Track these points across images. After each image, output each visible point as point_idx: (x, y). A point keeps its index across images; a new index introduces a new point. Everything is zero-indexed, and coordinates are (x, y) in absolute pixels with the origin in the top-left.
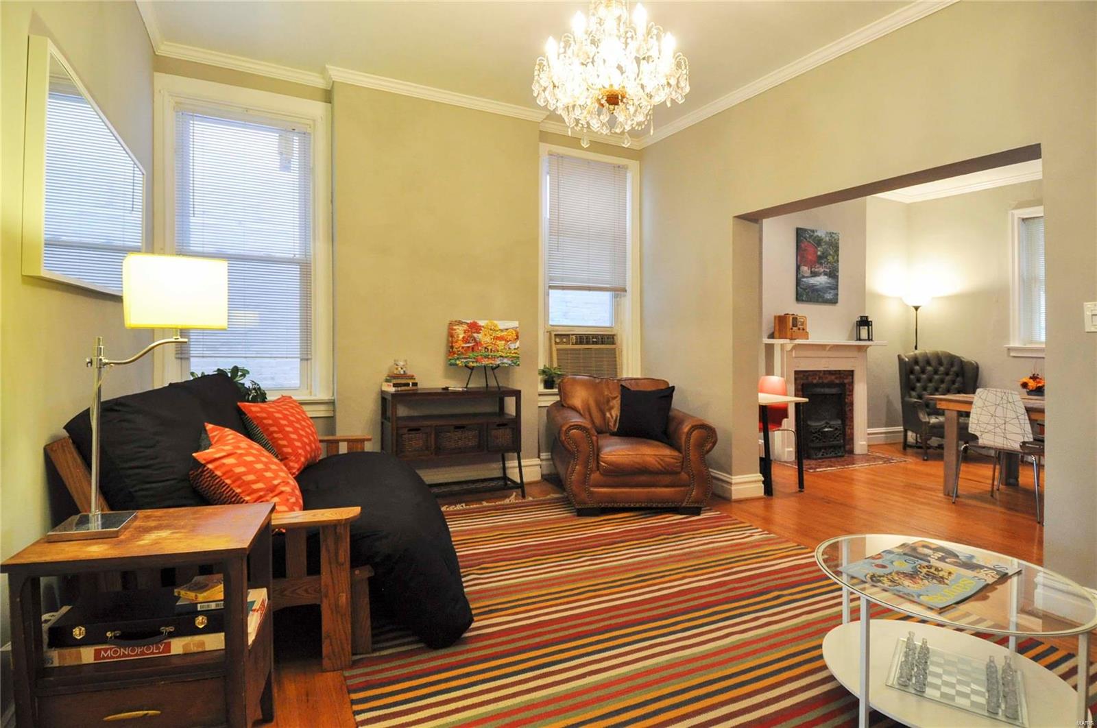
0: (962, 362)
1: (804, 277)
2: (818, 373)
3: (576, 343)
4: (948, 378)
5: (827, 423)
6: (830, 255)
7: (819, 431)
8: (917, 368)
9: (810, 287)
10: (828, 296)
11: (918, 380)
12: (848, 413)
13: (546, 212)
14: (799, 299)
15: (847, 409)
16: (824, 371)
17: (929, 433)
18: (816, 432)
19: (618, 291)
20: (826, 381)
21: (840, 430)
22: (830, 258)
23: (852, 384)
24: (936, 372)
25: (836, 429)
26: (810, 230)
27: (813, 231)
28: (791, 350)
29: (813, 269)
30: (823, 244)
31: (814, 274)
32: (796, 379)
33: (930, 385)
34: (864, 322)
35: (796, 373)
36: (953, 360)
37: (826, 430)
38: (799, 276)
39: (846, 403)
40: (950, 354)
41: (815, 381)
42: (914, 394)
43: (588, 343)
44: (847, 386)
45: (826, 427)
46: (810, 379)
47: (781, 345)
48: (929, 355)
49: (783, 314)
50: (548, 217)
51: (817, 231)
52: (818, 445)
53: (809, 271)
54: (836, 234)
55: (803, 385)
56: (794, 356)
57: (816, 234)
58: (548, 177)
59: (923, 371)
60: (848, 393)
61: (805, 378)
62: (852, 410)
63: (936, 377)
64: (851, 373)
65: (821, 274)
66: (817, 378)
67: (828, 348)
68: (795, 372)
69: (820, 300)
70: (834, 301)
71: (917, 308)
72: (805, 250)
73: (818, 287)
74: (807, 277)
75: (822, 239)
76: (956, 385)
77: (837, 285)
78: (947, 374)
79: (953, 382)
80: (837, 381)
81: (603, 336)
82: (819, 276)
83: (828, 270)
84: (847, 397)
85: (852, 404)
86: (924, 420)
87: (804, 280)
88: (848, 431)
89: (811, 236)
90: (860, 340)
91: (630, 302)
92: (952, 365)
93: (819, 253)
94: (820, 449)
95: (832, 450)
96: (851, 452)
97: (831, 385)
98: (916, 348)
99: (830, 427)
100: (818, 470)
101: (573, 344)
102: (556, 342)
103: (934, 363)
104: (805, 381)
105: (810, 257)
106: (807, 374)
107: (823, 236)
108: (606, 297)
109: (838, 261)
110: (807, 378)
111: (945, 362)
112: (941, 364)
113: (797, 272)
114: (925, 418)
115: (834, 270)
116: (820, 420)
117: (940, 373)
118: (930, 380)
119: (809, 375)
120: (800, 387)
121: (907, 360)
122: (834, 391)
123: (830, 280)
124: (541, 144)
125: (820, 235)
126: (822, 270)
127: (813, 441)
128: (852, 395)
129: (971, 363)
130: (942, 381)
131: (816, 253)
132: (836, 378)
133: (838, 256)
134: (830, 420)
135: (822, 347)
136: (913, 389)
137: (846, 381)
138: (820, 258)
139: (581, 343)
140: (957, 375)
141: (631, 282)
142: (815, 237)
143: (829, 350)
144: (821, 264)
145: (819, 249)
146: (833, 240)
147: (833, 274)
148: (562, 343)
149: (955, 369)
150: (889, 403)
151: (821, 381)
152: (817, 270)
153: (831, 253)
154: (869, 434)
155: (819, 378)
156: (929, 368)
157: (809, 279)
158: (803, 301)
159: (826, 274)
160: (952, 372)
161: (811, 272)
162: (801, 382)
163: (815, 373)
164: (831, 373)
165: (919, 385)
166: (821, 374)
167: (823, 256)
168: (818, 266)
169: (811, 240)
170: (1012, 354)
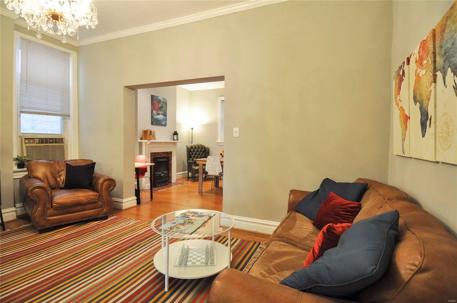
0: (205, 147)
1: (154, 115)
3: (39, 143)
4: (201, 153)
5: (162, 172)
6: (164, 107)
7: (159, 176)
8: (192, 150)
9: (156, 119)
10: (163, 123)
11: (192, 154)
12: (170, 168)
13: (18, 69)
14: (152, 123)
15: (169, 166)
16: (162, 152)
17: (195, 172)
18: (158, 177)
19: (65, 116)
20: (162, 156)
21: (167, 175)
22: (164, 108)
23: (171, 157)
24: (197, 151)
25: (166, 174)
26: (156, 96)
27: (158, 97)
28: (149, 145)
29: (158, 112)
30: (161, 102)
31: (158, 114)
32: (151, 156)
33: (196, 156)
34: (176, 133)
35: (151, 153)
36: (203, 147)
37: (162, 175)
38: (152, 114)
39: (169, 164)
40: (201, 145)
41: (158, 157)
42: (191, 159)
43: (46, 143)
44: (170, 158)
45: (162, 174)
46: (156, 156)
47: (145, 142)
48: (196, 145)
49: (146, 130)
50: (20, 73)
52: (159, 181)
53: (156, 113)
54: (166, 99)
55: (154, 158)
56: (150, 147)
58: (20, 50)
59: (194, 151)
60: (170, 160)
61: (154, 155)
62: (171, 167)
63: (198, 153)
64: (171, 153)
66: (159, 155)
67: (163, 143)
69: (160, 125)
70: (165, 125)
71: (192, 129)
72: (155, 104)
73: (159, 119)
74: (155, 115)
76: (203, 155)
77: (166, 119)
78: (201, 151)
79: (202, 154)
80: (166, 156)
81: (56, 139)
82: (160, 115)
83: (163, 113)
84: (170, 162)
85: (171, 164)
86: (194, 168)
87: (154, 116)
88: (170, 175)
89: (157, 99)
90: (174, 140)
91: (72, 122)
92: (202, 149)
93: (160, 106)
94: (159, 183)
95: (164, 182)
96: (171, 182)
97: (164, 158)
98: (192, 143)
99: (163, 174)
100: (159, 191)
101: (37, 143)
102: (25, 142)
103: (197, 148)
104: (154, 157)
105: (157, 107)
106: (155, 154)
107: (161, 99)
108: (58, 119)
109: (167, 110)
110: (155, 156)
111: (200, 147)
112: (199, 148)
113: (152, 113)
115: (165, 113)
116: (159, 172)
117: (199, 151)
118: (196, 154)
120: (152, 159)
121: (189, 147)
122: (165, 160)
123: (164, 117)
124: (15, 31)
125: (160, 99)
126: (161, 113)
127: (157, 180)
128: (171, 161)
129: (207, 148)
130: (199, 154)
131: (159, 106)
132: (166, 155)
133: (167, 108)
134: (164, 171)
135: (161, 143)
136: (191, 157)
137: (169, 156)
138: (160, 108)
139: (42, 143)
140: (204, 152)
141: (73, 111)
142: (158, 99)
143: (163, 144)
144: (161, 110)
145: (160, 104)
146: (165, 101)
147: (165, 115)
148: (29, 143)
149: (203, 150)
150: (183, 162)
151: (160, 156)
152: (159, 112)
153: (164, 106)
154: (177, 175)
155: (160, 155)
156: (196, 150)
157: (156, 116)
158: (154, 125)
159: (162, 115)
160: (202, 151)
161: (157, 113)
162: (153, 157)
163: (158, 153)
164: (164, 153)
165: (192, 156)
166: (161, 154)
167: (161, 107)
168: (159, 111)
169: (157, 100)
170: (218, 144)
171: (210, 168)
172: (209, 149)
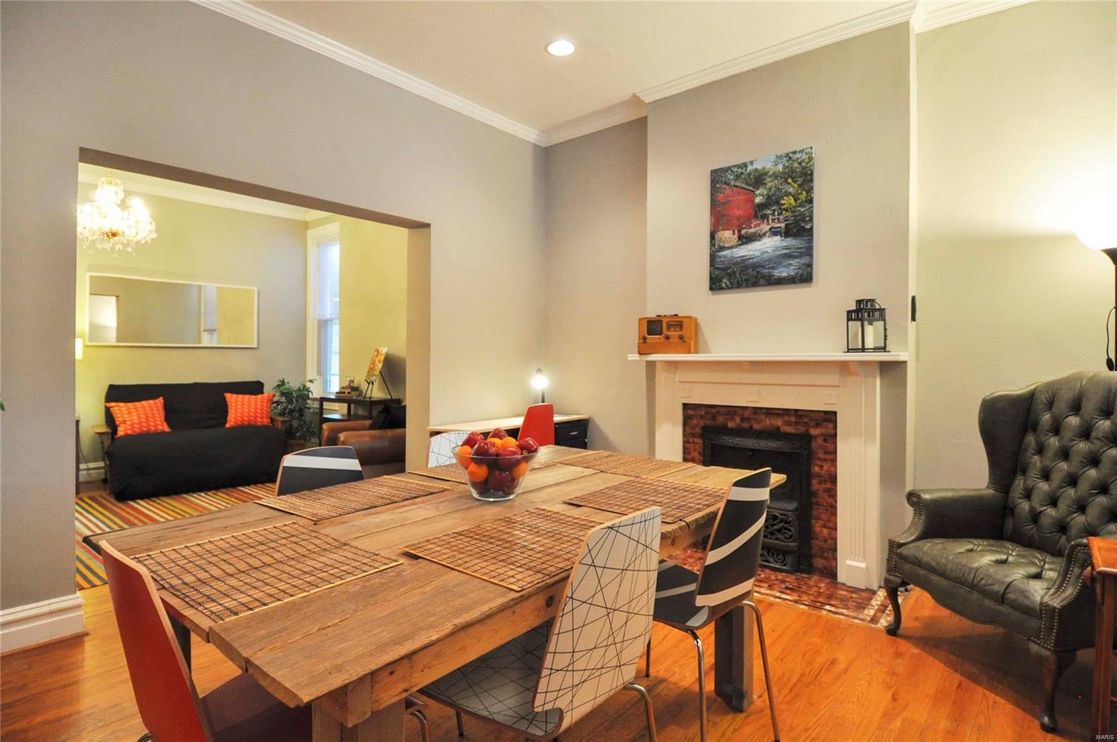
1: (722, 249)
2: (740, 412)
6: (787, 194)
11: (1039, 449)
14: (714, 285)
16: (755, 408)
20: (756, 427)
22: (786, 201)
24: (1086, 432)
26: (734, 166)
27: (745, 165)
29: (743, 232)
30: (768, 180)
31: (745, 240)
32: (685, 417)
34: (863, 311)
38: (715, 249)
41: (731, 425)
44: (819, 441)
46: (720, 418)
51: (752, 163)
53: (736, 236)
54: (802, 151)
55: (704, 428)
57: (750, 168)
60: (822, 456)
61: (709, 416)
63: (1084, 446)
64: (830, 418)
65: (764, 234)
66: (738, 420)
68: (685, 406)
69: (763, 281)
72: (728, 202)
74: (732, 247)
75: (766, 174)
82: (759, 240)
83: (783, 225)
84: (819, 463)
85: (834, 477)
89: (737, 177)
93: (758, 200)
97: (774, 434)
104: (709, 423)
105: (737, 213)
106: (715, 411)
107: (768, 166)
109: (811, 201)
110: (714, 418)
113: (710, 243)
115: (796, 222)
119: (718, 412)
120: (698, 430)
122: (780, 446)
125: (759, 167)
126: (765, 227)
128: (832, 461)
131: (752, 200)
132: (788, 423)
133: (809, 191)
137: (815, 432)
138: (762, 206)
142: (749, 174)
144: (764, 217)
145: (758, 192)
146: (796, 165)
147: (797, 228)
151: (746, 425)
152: (752, 230)
153: (793, 190)
155: (742, 419)
158: (723, 289)
159: (777, 233)
161: (740, 237)
162: (702, 423)
163: (731, 411)
164: (770, 412)
166: (747, 414)
167: (771, 201)
168: (755, 222)
169: (738, 184)
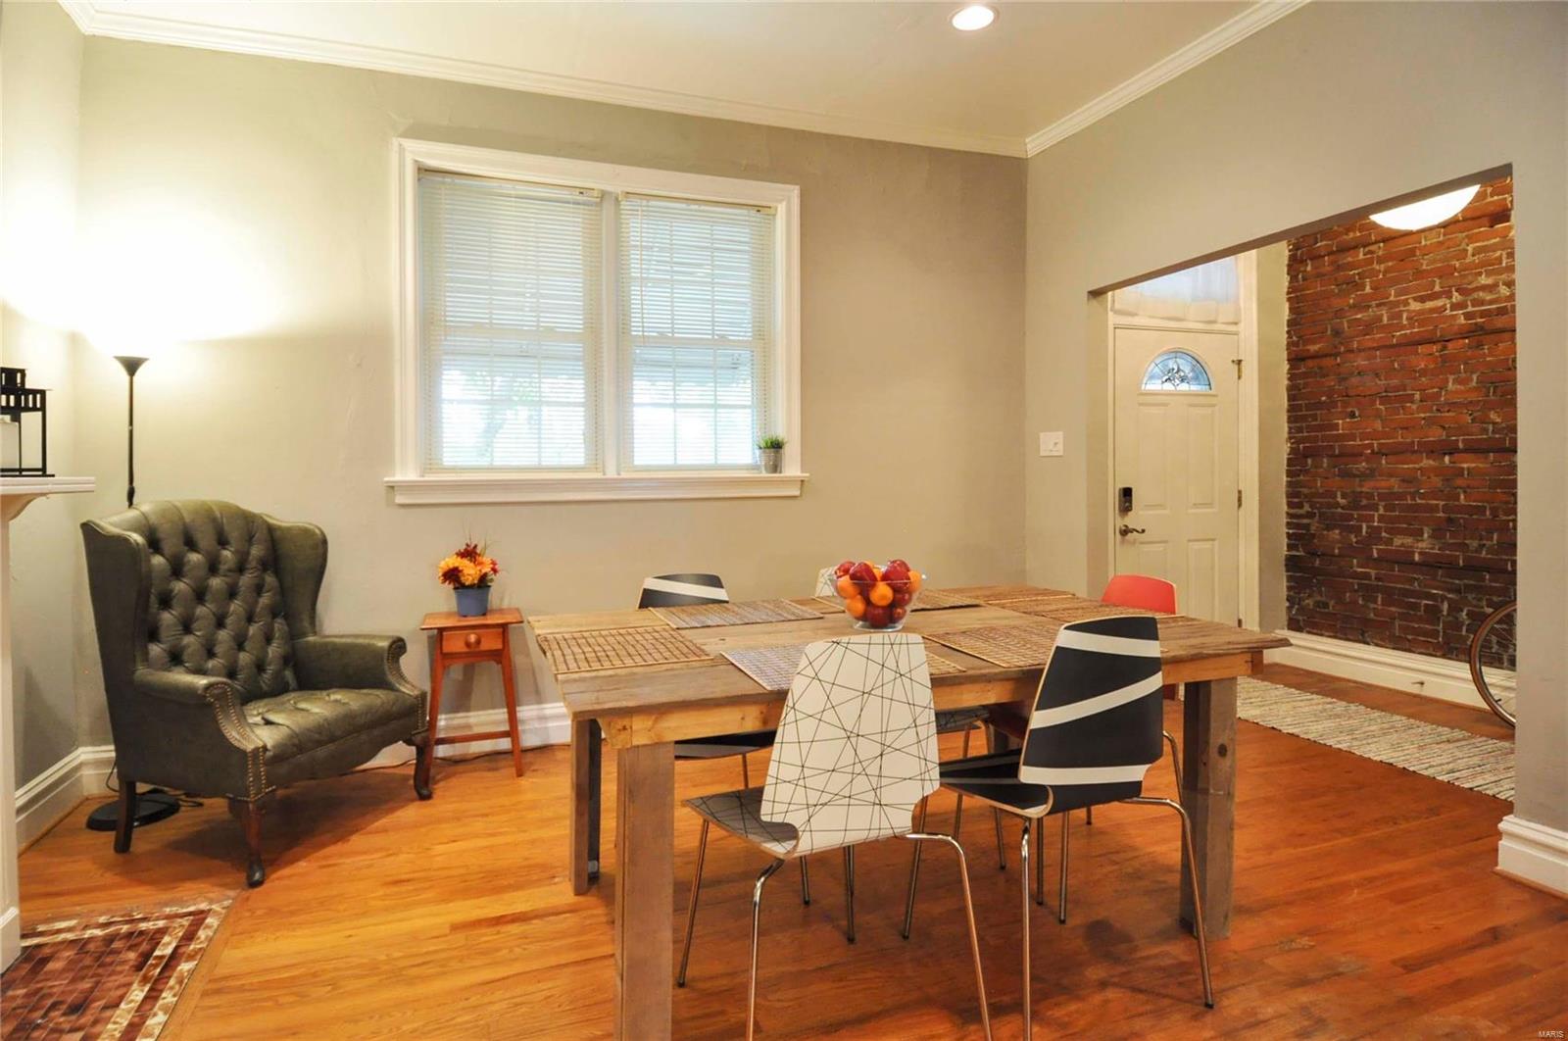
0: (271, 530)
4: (246, 580)
11: (166, 602)
17: (269, 785)
24: (213, 568)
33: (200, 610)
36: (251, 526)
40: (238, 508)
42: (155, 650)
48: (183, 516)
59: (177, 570)
63: (216, 582)
71: (132, 366)
76: (265, 600)
78: (241, 569)
79: (259, 589)
86: (250, 747)
92: (250, 539)
103: (205, 540)
111: (234, 535)
114: (247, 739)
117: (223, 567)
118: (200, 595)
121: (135, 536)
130: (232, 593)
136: (154, 634)
149: (256, 551)
156: (194, 557)
160: (253, 563)
165: (167, 618)
170: (400, 499)
171: (817, 782)
172: (325, 542)
